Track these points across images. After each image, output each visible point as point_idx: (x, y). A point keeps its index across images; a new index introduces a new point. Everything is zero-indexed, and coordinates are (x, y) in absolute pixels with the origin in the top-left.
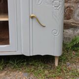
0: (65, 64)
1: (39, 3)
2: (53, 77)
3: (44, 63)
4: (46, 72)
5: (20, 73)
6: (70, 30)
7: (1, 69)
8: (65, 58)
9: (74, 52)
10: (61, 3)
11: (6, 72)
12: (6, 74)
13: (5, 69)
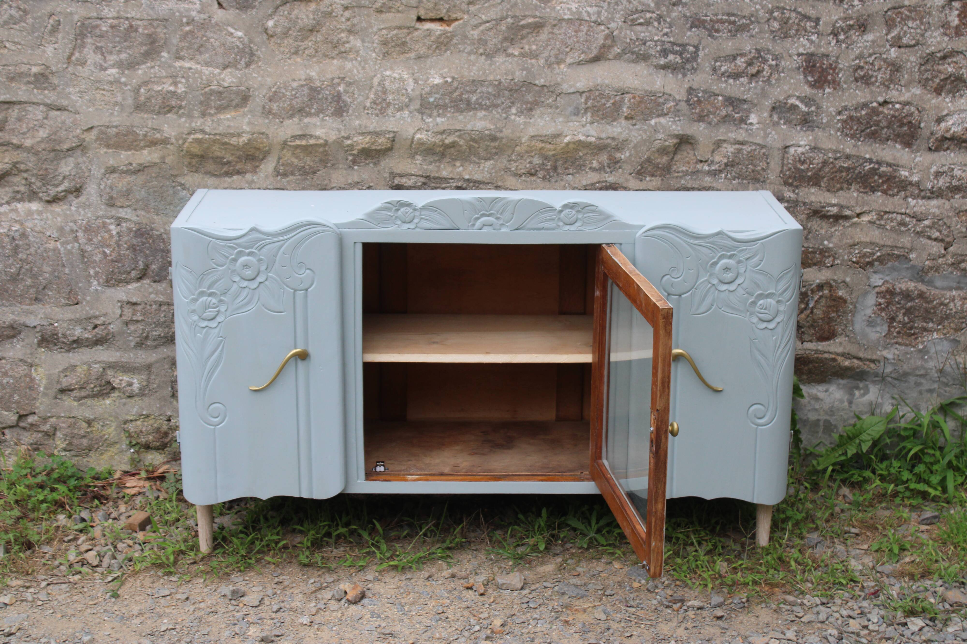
0: (798, 541)
1: (702, 309)
2: (746, 584)
3: (713, 531)
4: (721, 566)
5: (617, 565)
6: (832, 388)
7: (542, 547)
8: (799, 516)
9: (845, 490)
10: (782, 308)
11: (559, 560)
12: (560, 568)
13: (558, 549)
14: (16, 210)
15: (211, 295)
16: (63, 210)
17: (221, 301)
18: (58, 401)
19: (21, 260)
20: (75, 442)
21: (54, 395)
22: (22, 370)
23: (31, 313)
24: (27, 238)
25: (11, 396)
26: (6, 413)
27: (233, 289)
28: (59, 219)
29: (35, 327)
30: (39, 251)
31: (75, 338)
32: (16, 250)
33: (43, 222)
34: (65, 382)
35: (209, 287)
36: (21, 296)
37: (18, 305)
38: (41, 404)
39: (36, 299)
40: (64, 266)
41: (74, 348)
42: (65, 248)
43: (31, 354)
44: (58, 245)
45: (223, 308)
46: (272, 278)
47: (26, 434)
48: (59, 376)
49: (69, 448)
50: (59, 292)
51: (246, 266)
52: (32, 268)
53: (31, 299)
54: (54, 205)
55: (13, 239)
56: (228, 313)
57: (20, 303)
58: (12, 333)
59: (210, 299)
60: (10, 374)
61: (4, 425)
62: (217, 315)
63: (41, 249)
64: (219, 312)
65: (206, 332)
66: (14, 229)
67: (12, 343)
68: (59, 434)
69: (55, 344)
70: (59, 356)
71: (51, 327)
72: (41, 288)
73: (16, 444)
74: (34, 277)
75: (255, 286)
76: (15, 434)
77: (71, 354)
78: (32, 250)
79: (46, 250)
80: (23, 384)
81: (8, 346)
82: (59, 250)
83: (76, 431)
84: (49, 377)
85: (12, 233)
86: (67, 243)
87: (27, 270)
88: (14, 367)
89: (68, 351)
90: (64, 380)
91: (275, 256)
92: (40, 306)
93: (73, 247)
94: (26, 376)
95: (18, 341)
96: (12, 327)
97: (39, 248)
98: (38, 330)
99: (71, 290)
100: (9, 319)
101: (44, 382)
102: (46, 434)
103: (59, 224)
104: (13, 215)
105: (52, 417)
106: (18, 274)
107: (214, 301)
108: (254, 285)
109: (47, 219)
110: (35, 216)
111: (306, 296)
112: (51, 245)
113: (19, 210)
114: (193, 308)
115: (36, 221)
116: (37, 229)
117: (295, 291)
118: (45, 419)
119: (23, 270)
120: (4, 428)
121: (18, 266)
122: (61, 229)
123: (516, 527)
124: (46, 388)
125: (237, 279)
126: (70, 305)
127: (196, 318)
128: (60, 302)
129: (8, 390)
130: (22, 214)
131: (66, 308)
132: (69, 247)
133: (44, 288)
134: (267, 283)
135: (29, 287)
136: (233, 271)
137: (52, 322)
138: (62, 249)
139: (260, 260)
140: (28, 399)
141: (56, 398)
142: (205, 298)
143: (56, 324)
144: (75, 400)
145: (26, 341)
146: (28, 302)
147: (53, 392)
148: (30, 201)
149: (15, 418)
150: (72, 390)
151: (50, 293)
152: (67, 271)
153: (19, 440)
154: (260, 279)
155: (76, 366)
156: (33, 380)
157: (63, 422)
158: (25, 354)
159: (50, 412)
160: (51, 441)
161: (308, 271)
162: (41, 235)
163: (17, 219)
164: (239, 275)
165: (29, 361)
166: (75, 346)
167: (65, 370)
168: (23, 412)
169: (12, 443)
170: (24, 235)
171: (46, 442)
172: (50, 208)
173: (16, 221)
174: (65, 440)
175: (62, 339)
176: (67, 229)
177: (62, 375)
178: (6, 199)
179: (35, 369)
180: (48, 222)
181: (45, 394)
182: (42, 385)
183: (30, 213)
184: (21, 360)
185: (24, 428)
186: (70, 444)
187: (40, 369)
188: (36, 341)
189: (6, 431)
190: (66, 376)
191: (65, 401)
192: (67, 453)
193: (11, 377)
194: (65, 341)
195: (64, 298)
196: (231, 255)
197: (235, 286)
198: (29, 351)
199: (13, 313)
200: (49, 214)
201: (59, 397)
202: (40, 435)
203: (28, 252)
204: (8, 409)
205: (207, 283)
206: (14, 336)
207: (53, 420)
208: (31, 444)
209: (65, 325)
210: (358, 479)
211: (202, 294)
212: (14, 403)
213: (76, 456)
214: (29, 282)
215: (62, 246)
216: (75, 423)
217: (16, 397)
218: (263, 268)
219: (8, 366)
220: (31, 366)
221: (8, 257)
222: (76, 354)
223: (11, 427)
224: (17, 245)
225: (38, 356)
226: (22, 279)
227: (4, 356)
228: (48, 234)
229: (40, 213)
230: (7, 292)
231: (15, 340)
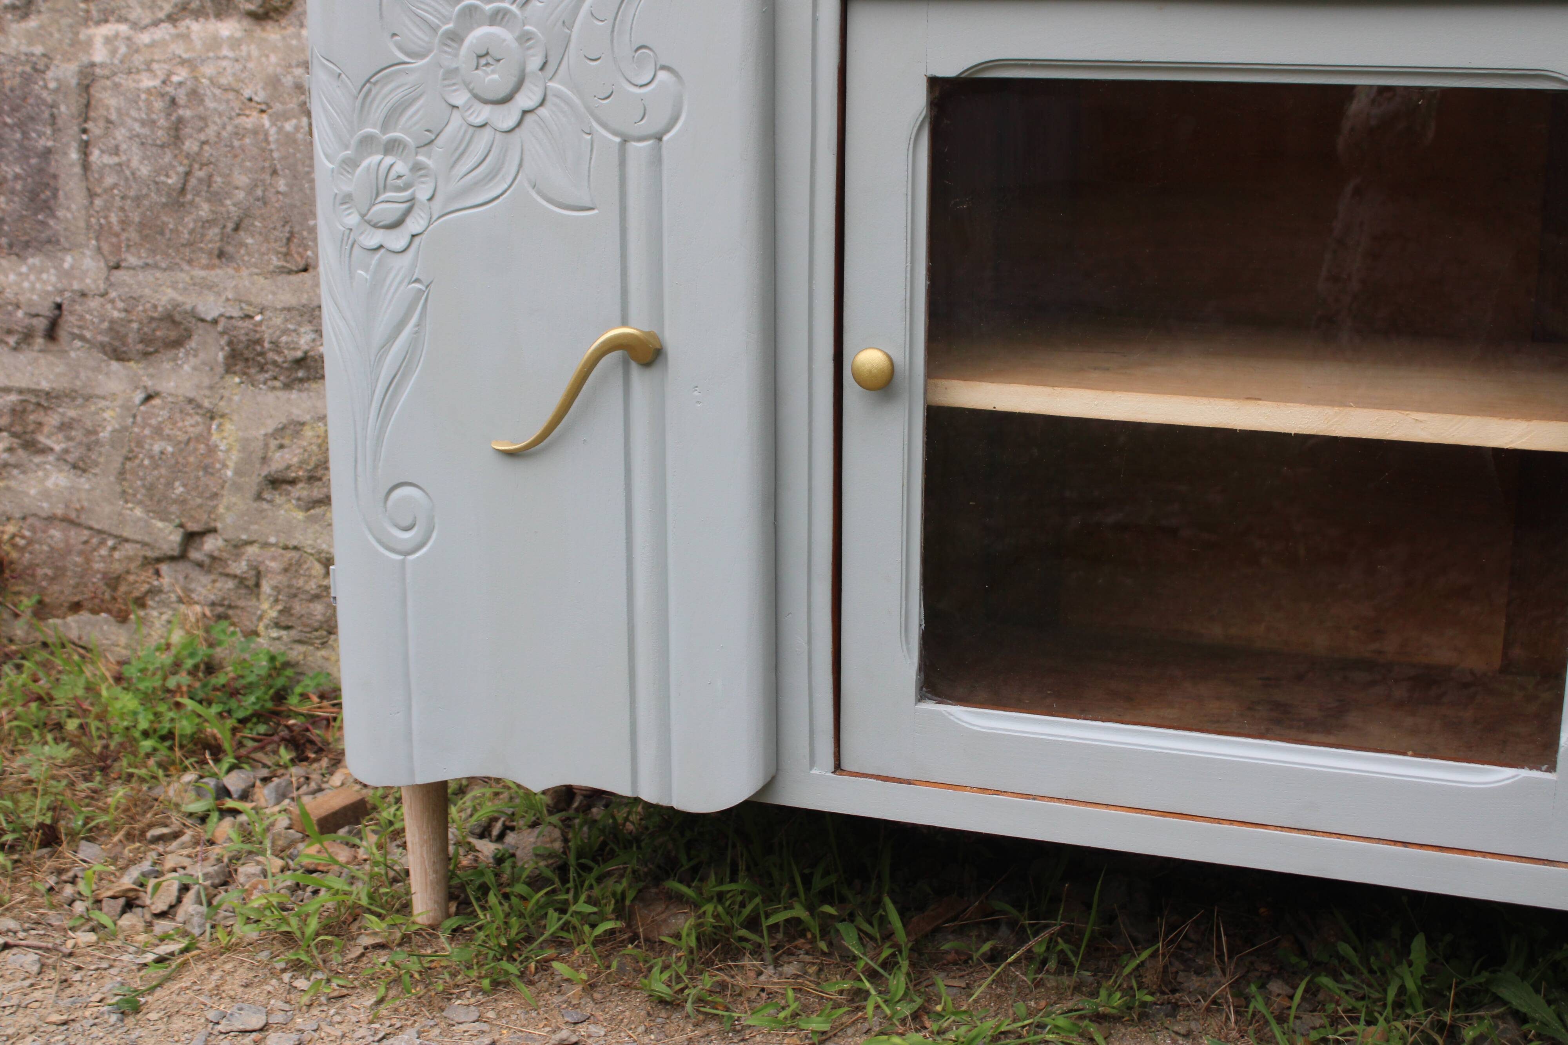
14: (185, 37)
15: (391, 147)
16: (284, 38)
17: (417, 168)
18: (265, 505)
19: (188, 156)
20: (298, 607)
21: (255, 489)
22: (192, 424)
23: (210, 288)
24: (202, 101)
25: (170, 485)
26: (160, 524)
27: (449, 129)
28: (273, 59)
29: (215, 322)
30: (224, 134)
31: (299, 354)
32: (177, 130)
33: (238, 66)
34: (279, 461)
35: (386, 124)
36: (190, 244)
37: (186, 267)
38: (228, 508)
39: (221, 254)
40: (274, 172)
41: (301, 380)
42: (280, 130)
43: (211, 388)
44: (266, 121)
45: (422, 193)
46: (559, 95)
47: (205, 579)
48: (266, 445)
49: (284, 621)
50: (267, 240)
51: (483, 57)
52: (210, 176)
53: (210, 253)
54: (270, 25)
55: (173, 102)
56: (437, 206)
57: (190, 262)
58: (173, 335)
59: (389, 160)
60: (167, 431)
61: (157, 554)
62: (408, 212)
63: (229, 128)
64: (412, 200)
65: (380, 263)
66: (175, 79)
67: (175, 359)
68: (266, 587)
69: (262, 369)
70: (271, 397)
71: (247, 324)
72: (230, 226)
73: (180, 600)
74: (215, 198)
75: (511, 123)
76: (181, 578)
77: (294, 395)
78: (211, 132)
79: (239, 133)
80: (192, 459)
81: (167, 366)
82: (266, 134)
83: (301, 582)
84: (245, 444)
85: (170, 89)
86: (285, 116)
87: (200, 180)
88: (178, 416)
89: (287, 386)
90: (278, 455)
91: (568, 24)
92: (231, 271)
93: (297, 128)
94: (199, 438)
95: (187, 354)
96: (169, 318)
97: (224, 127)
98: (220, 328)
99: (292, 233)
100: (164, 300)
101: (235, 456)
102: (241, 581)
103: (270, 70)
104: (179, 49)
105: (251, 543)
106: (183, 191)
107: (401, 167)
108: (507, 117)
109: (249, 57)
110: (225, 51)
111: (656, 160)
112: (250, 120)
113: (194, 36)
114: (346, 188)
115: (224, 63)
116: (223, 81)
117: (625, 141)
118: (238, 546)
119: (193, 182)
120: (159, 560)
121: (181, 169)
122: (274, 82)
123: (1325, 980)
124: (238, 472)
125: (461, 98)
126: (290, 272)
127: (353, 219)
128: (269, 262)
129: (163, 471)
130: (198, 44)
131: (282, 279)
132: (289, 126)
133: (237, 228)
134: (542, 111)
135: (208, 223)
136: (451, 73)
137: (250, 310)
138: (273, 131)
139: (525, 38)
140: (201, 495)
141: (259, 497)
142: (377, 158)
143: (258, 318)
144: (299, 507)
145: (202, 355)
146: (204, 261)
147: (253, 482)
148: (219, 16)
149: (176, 537)
150: (293, 482)
151: (249, 241)
152: (281, 185)
153: (187, 591)
154: (525, 100)
155: (303, 424)
156: (212, 450)
157: (273, 558)
158: (198, 387)
159: (245, 530)
160: (254, 602)
161: (662, 75)
162: (231, 96)
163: (185, 56)
164: (467, 85)
165: (206, 404)
166: (300, 374)
167: (280, 431)
168: (193, 527)
169: (173, 597)
170: (195, 95)
171: (241, 603)
172: (258, 32)
173: (183, 62)
174: (277, 601)
175: (271, 355)
176: (288, 81)
177: (273, 443)
178: (168, 8)
179: (220, 425)
180: (250, 65)
181: (237, 488)
182: (231, 464)
183: (215, 42)
184: (191, 401)
185: (200, 565)
186: (286, 611)
187: (228, 426)
188: (221, 356)
189: (164, 568)
190: (281, 447)
191: (280, 506)
192: (283, 633)
193: (169, 438)
194: (279, 359)
195: (278, 253)
196: (446, 20)
197: (456, 119)
198: (206, 382)
199: (174, 286)
200: (253, 47)
201: (267, 495)
202: (230, 584)
203: (202, 137)
204: (164, 517)
205: (378, 111)
206: (178, 343)
207: (252, 551)
208: (213, 604)
209: (278, 321)
210: (812, 764)
211: (367, 142)
212: (175, 501)
213: (300, 642)
214: (205, 210)
215: (273, 124)
216: (299, 564)
217: (180, 490)
218: (534, 63)
219: (165, 413)
220: (212, 418)
221: (162, 146)
222: (304, 395)
223: (172, 559)
224: (180, 120)
225: (226, 393)
226: (192, 203)
227: (159, 388)
228: (247, 93)
229: (234, 43)
230: (162, 233)
231: (181, 353)
